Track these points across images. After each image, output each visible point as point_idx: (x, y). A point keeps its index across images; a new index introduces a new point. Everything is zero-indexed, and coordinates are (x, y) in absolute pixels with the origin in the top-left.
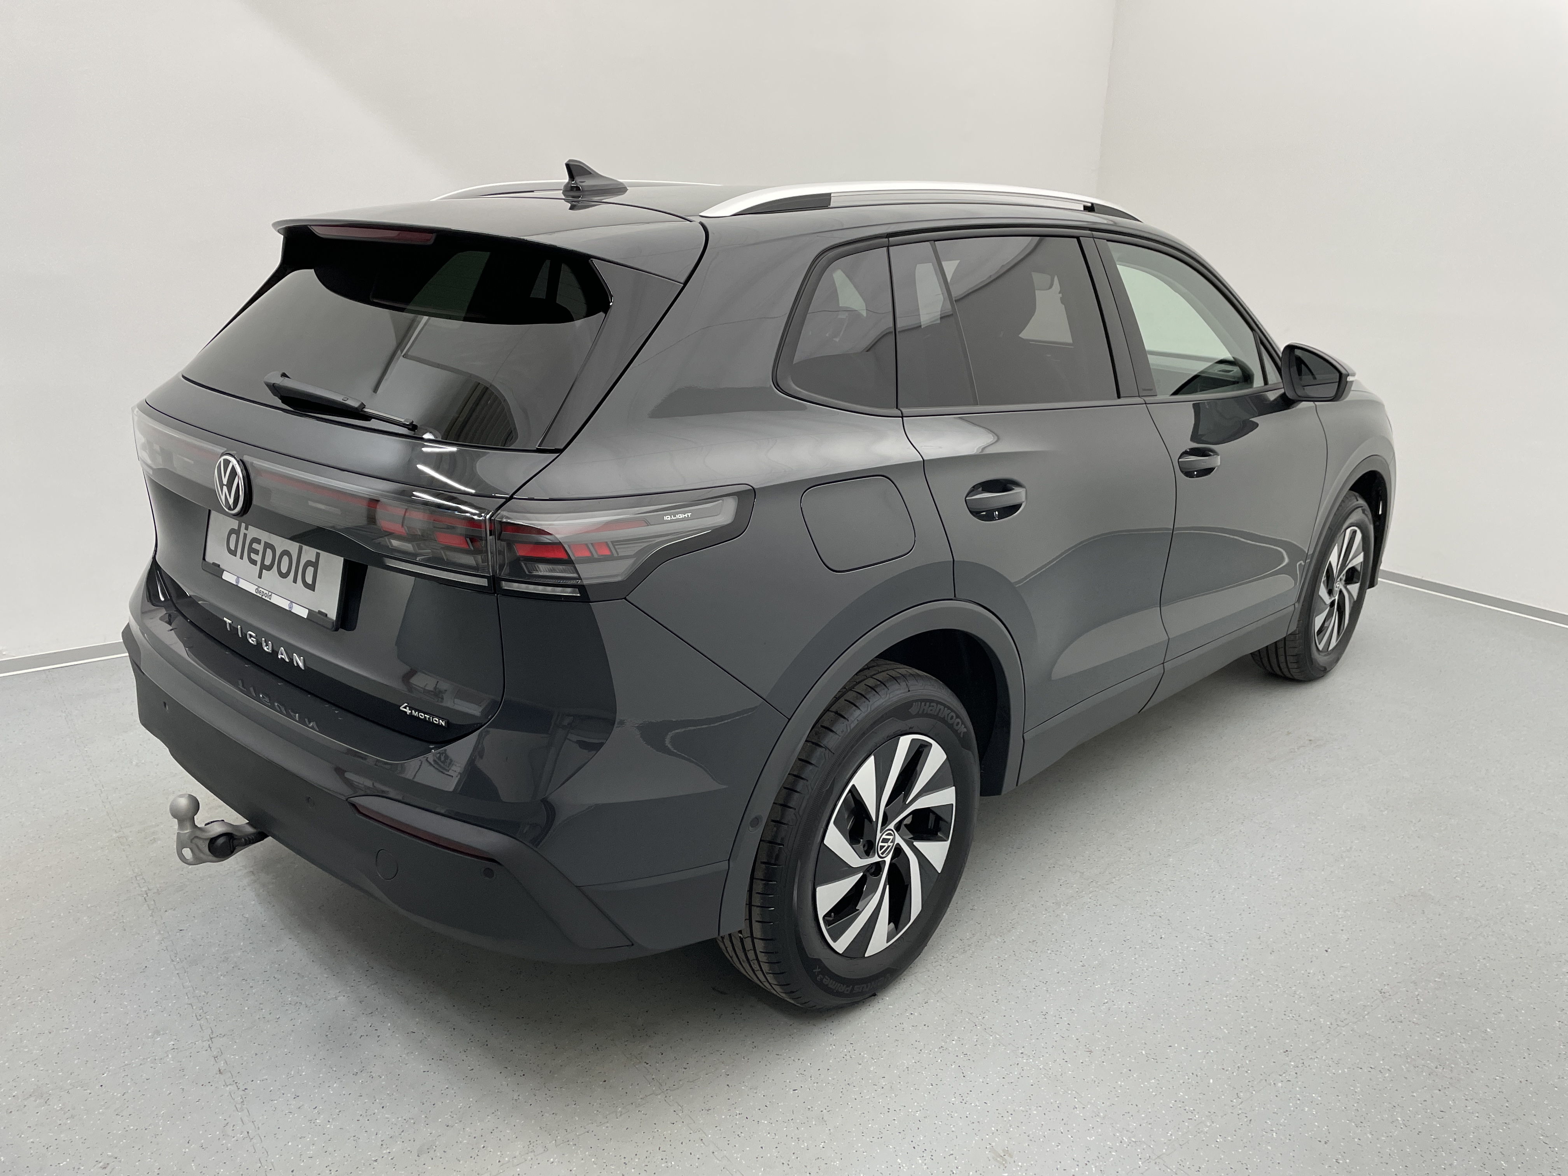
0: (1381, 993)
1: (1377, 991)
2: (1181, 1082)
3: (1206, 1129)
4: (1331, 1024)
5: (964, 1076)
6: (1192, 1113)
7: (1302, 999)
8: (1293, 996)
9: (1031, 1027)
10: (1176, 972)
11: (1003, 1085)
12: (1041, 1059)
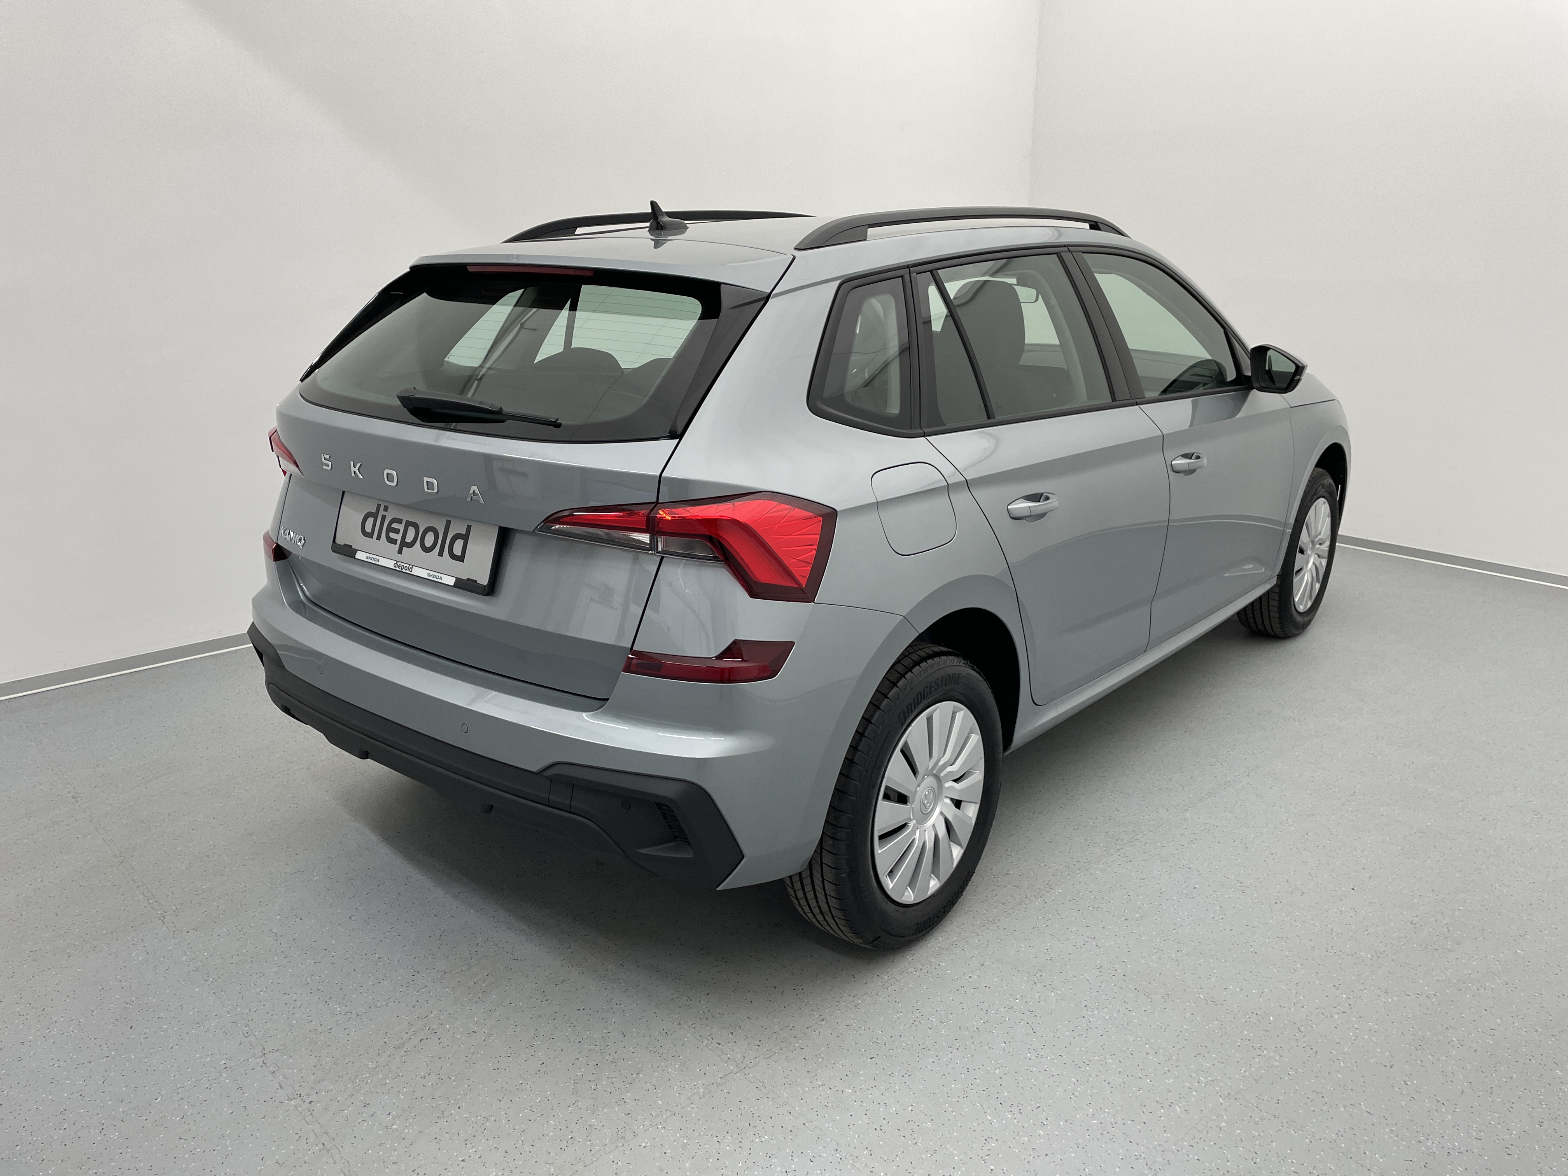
0: (1412, 924)
1: (1408, 923)
2: (1244, 1021)
3: (1277, 1064)
4: (1372, 956)
5: (1034, 1032)
6: (1260, 1049)
7: (1339, 935)
8: (1331, 934)
9: (1088, 981)
10: (1216, 918)
11: (1074, 1038)
12: (1105, 1010)
